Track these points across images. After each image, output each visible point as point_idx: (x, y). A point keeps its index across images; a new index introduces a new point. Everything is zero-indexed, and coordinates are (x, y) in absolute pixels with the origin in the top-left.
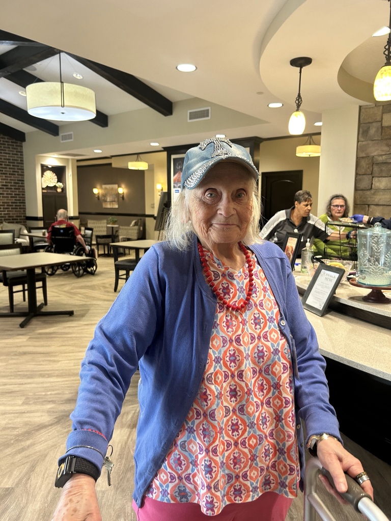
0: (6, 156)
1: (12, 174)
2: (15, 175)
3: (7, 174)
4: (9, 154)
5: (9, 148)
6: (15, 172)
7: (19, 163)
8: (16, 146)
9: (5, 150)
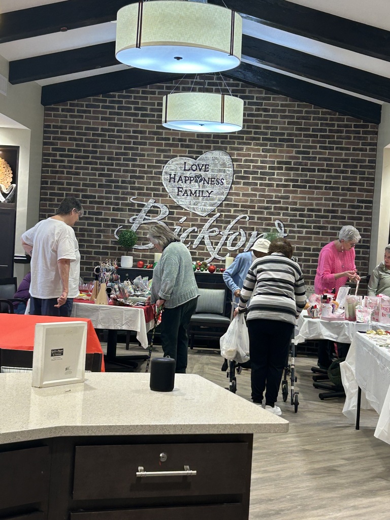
0: (341, 154)
1: (348, 189)
2: (354, 190)
3: (338, 189)
4: (348, 149)
5: (349, 138)
6: (355, 184)
7: (366, 167)
8: (365, 133)
9: (341, 143)
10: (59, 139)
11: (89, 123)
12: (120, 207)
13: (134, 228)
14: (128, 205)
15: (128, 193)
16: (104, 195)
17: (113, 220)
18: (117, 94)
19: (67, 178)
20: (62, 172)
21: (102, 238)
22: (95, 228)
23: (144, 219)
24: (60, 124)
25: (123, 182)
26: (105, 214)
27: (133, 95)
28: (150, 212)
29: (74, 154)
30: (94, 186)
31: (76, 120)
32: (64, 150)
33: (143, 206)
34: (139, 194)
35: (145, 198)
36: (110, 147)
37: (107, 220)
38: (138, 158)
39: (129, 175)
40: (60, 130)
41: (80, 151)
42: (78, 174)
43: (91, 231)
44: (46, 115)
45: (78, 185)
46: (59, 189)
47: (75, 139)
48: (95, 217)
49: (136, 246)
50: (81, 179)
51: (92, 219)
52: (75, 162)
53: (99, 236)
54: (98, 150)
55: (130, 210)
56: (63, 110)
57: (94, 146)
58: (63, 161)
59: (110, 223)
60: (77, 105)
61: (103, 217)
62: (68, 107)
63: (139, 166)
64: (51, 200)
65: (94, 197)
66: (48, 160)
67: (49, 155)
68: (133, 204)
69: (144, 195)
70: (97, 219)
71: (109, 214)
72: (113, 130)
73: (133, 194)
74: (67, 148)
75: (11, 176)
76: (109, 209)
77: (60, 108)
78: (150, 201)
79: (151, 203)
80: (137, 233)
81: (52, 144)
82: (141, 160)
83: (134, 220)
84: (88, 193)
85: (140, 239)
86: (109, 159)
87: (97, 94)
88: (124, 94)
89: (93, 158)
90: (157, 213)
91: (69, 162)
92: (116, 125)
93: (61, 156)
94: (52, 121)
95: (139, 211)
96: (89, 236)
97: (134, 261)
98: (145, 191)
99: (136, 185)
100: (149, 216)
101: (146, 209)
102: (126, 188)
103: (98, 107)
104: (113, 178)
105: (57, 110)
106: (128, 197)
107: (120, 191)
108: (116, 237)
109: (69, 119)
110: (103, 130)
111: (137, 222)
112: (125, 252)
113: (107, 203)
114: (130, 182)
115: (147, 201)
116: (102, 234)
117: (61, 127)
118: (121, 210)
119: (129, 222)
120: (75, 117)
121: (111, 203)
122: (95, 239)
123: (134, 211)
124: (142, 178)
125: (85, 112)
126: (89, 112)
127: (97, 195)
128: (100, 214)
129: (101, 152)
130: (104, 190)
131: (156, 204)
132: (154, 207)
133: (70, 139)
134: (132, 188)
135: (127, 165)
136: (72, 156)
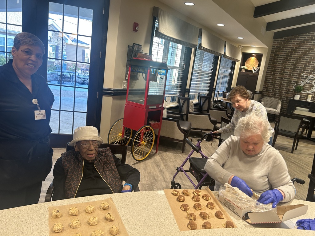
10: (278, 51)
11: (291, 46)
12: (297, 77)
13: (302, 85)
14: (301, 76)
15: (302, 72)
16: (292, 72)
17: (294, 81)
18: (304, 34)
19: (278, 65)
20: (277, 63)
21: (288, 88)
22: (286, 84)
23: (307, 82)
24: (279, 46)
25: (300, 68)
26: (291, 79)
27: (311, 35)
28: (310, 79)
29: (282, 57)
30: (288, 68)
31: (285, 44)
32: (279, 55)
33: (308, 77)
34: (306, 73)
35: (309, 74)
36: (297, 55)
37: (291, 81)
38: (309, 59)
39: (304, 65)
40: (278, 48)
41: (285, 56)
42: (283, 64)
43: (284, 85)
44: (274, 43)
45: (282, 68)
46: (274, 69)
47: (284, 51)
48: (286, 80)
49: (302, 92)
50: (283, 66)
51: (285, 80)
52: (282, 60)
53: (287, 87)
54: (292, 55)
55: (301, 78)
56: (281, 41)
57: (291, 54)
58: (278, 59)
59: (292, 82)
60: (287, 39)
61: (290, 80)
62: (283, 40)
63: (309, 62)
64: (270, 73)
65: (288, 73)
66: (272, 59)
67: (273, 57)
68: (303, 76)
69: (309, 73)
70: (287, 81)
71: (293, 79)
72: (300, 48)
73: (304, 72)
74: (280, 54)
75: (258, 64)
76: (293, 77)
77: (280, 40)
78: (311, 75)
79: (311, 76)
80: (303, 87)
81: (275, 53)
82: (310, 60)
83: (302, 82)
84: (285, 71)
85: (304, 89)
86: (296, 59)
87: (296, 35)
88: (307, 34)
89: (290, 58)
90: (313, 80)
91: (280, 59)
92: (302, 46)
93: (277, 57)
94: (276, 45)
95: (306, 79)
96: (283, 86)
97: (300, 97)
98: (309, 72)
99: (306, 69)
100: (309, 81)
101: (309, 78)
102: (302, 70)
103: (295, 39)
104: (297, 66)
105: (279, 41)
106: (302, 73)
107: (299, 71)
108: (294, 87)
109: (283, 44)
110: (296, 48)
111: (303, 83)
112: (297, 94)
113: (292, 75)
114: (303, 68)
115: (309, 75)
116: (288, 86)
117: (279, 47)
118: (298, 78)
119: (300, 82)
120: (285, 43)
121: (294, 75)
122: (285, 88)
123: (303, 79)
124: (309, 66)
125: (290, 41)
126: (291, 41)
127: (289, 72)
128: (289, 79)
129: (293, 56)
130: (292, 70)
131: (313, 77)
132: (312, 78)
133: (282, 51)
134: (304, 70)
135: (304, 61)
136: (281, 57)
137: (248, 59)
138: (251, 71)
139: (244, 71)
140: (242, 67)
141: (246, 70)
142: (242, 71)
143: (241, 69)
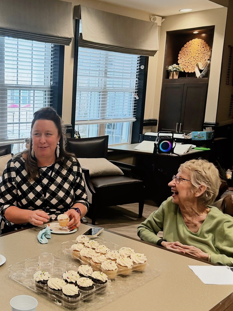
75: (209, 54)
137: (185, 46)
138: (194, 74)
139: (176, 77)
140: (170, 68)
141: (182, 74)
142: (171, 78)
143: (167, 74)
